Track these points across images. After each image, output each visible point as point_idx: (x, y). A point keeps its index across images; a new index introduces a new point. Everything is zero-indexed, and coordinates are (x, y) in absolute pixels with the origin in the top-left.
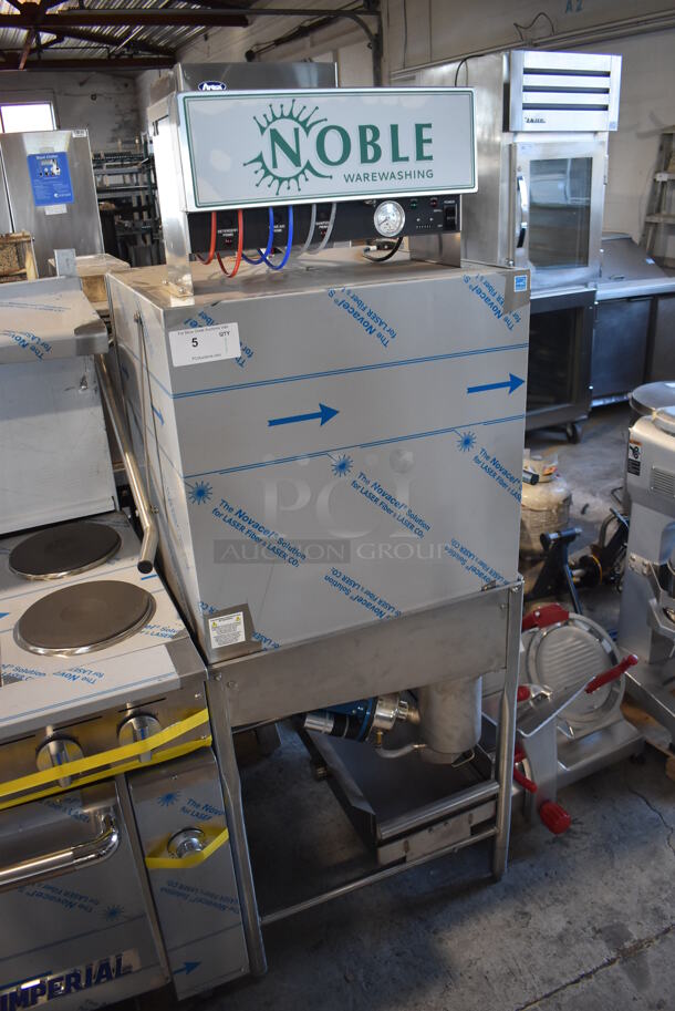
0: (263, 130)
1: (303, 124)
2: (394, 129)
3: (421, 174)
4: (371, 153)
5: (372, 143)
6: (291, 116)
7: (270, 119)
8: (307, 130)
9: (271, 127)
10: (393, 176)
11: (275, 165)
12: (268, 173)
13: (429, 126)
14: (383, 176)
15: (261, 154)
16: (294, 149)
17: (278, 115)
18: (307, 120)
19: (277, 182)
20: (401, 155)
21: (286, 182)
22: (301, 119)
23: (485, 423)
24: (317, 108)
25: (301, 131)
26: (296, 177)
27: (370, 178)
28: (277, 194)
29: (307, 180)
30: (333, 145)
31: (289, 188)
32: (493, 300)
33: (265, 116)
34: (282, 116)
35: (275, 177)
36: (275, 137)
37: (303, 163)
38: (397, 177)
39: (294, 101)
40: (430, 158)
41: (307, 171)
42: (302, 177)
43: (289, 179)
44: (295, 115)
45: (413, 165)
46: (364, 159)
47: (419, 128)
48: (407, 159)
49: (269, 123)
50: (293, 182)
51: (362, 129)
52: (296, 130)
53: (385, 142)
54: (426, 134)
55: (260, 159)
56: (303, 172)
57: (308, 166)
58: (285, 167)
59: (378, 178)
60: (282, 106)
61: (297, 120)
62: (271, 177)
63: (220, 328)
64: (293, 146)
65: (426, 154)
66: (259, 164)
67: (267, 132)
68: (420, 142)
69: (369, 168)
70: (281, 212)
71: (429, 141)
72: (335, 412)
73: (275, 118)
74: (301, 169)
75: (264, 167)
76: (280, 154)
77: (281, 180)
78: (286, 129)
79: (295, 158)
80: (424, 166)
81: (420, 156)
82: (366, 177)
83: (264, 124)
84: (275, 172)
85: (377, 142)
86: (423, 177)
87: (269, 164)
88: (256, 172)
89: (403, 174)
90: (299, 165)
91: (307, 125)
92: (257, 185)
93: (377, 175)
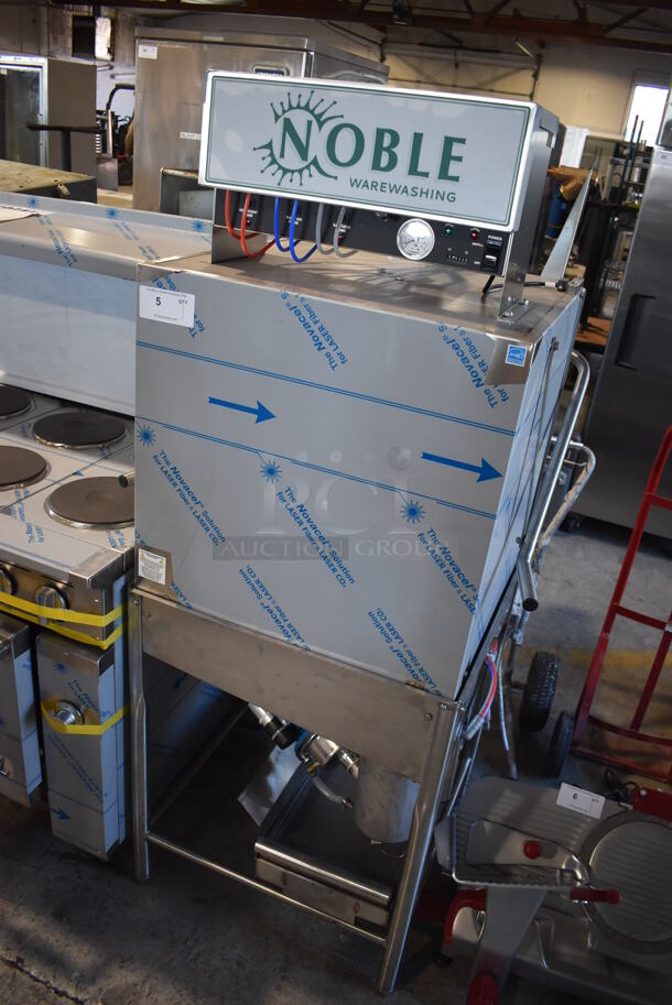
0: (277, 117)
1: (318, 117)
2: (418, 138)
3: (440, 195)
4: (385, 160)
5: (388, 149)
6: (306, 108)
7: (286, 107)
8: (321, 125)
9: (286, 115)
10: (405, 190)
11: (282, 156)
12: (274, 161)
13: (463, 141)
14: (395, 189)
15: (271, 142)
16: (304, 142)
17: (294, 105)
18: (323, 113)
19: (281, 172)
20: (420, 169)
21: (289, 175)
22: (316, 112)
23: (440, 502)
24: (335, 103)
26: (300, 171)
27: (378, 188)
28: (280, 184)
29: (310, 176)
31: (291, 180)
32: (474, 363)
33: (282, 104)
34: (298, 107)
35: (280, 167)
36: (288, 126)
37: (310, 158)
38: (410, 191)
39: (312, 92)
40: (456, 179)
41: (312, 167)
42: (306, 172)
43: (293, 172)
44: (311, 108)
45: (433, 183)
46: (376, 166)
47: (449, 142)
48: (426, 175)
49: (284, 112)
50: (296, 175)
51: (380, 133)
52: (310, 123)
53: (403, 151)
54: (456, 150)
55: (269, 146)
56: (308, 167)
57: (315, 162)
58: (292, 159)
59: (388, 189)
60: (300, 96)
61: (312, 112)
62: (276, 166)
63: (180, 295)
64: (303, 138)
65: (451, 172)
66: (268, 151)
67: (281, 120)
68: (447, 157)
69: (379, 176)
71: (459, 159)
72: (272, 416)
73: (291, 108)
74: (306, 163)
75: (272, 155)
76: (290, 146)
77: (285, 171)
78: (300, 120)
79: (303, 151)
80: (446, 186)
81: (444, 174)
82: (374, 185)
83: (280, 112)
84: (281, 162)
85: (394, 150)
86: (443, 199)
87: (277, 153)
88: (264, 158)
89: (419, 191)
90: (306, 160)
91: (322, 119)
92: (262, 172)
93: (387, 186)
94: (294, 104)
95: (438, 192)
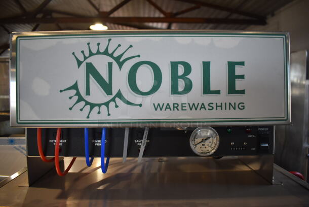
0: (79, 63)
1: (117, 59)
2: (206, 66)
3: (232, 106)
4: (181, 85)
5: (183, 77)
6: (106, 53)
7: (87, 54)
8: (120, 65)
9: (88, 61)
10: (203, 106)
11: (88, 93)
12: (81, 99)
13: (242, 64)
14: (194, 107)
15: (76, 83)
16: (107, 80)
18: (122, 55)
19: (88, 107)
20: (212, 88)
21: (96, 109)
22: (115, 55)
24: (131, 46)
25: (115, 65)
26: (107, 104)
27: (180, 108)
28: (88, 117)
29: (117, 106)
30: (145, 78)
31: (99, 113)
33: (83, 52)
34: (98, 53)
35: (87, 103)
36: (91, 70)
37: (115, 92)
38: (207, 107)
39: (110, 40)
40: (242, 92)
41: (117, 99)
42: (112, 104)
43: (99, 105)
44: (110, 52)
45: (225, 97)
46: (175, 90)
47: (232, 66)
48: (218, 92)
49: (85, 58)
50: (104, 108)
51: (174, 66)
52: (110, 65)
53: (196, 76)
54: (238, 70)
55: (75, 87)
56: (113, 100)
57: (119, 95)
58: (97, 94)
59: (188, 108)
60: (99, 44)
61: (111, 55)
62: (83, 103)
64: (105, 76)
65: (238, 88)
66: (74, 92)
67: (84, 66)
68: (232, 77)
69: (179, 99)
70: (95, 132)
71: (242, 77)
73: (91, 54)
74: (111, 97)
75: (78, 94)
76: (93, 83)
77: (93, 106)
78: (101, 64)
79: (107, 87)
80: (235, 99)
81: (232, 89)
82: (176, 106)
83: (81, 58)
84: (88, 98)
85: (188, 77)
86: (234, 109)
87: (83, 91)
88: (70, 98)
89: (214, 106)
90: (111, 94)
91: (121, 60)
92: (71, 109)
93: (187, 105)
94: (94, 51)
95: (230, 104)
